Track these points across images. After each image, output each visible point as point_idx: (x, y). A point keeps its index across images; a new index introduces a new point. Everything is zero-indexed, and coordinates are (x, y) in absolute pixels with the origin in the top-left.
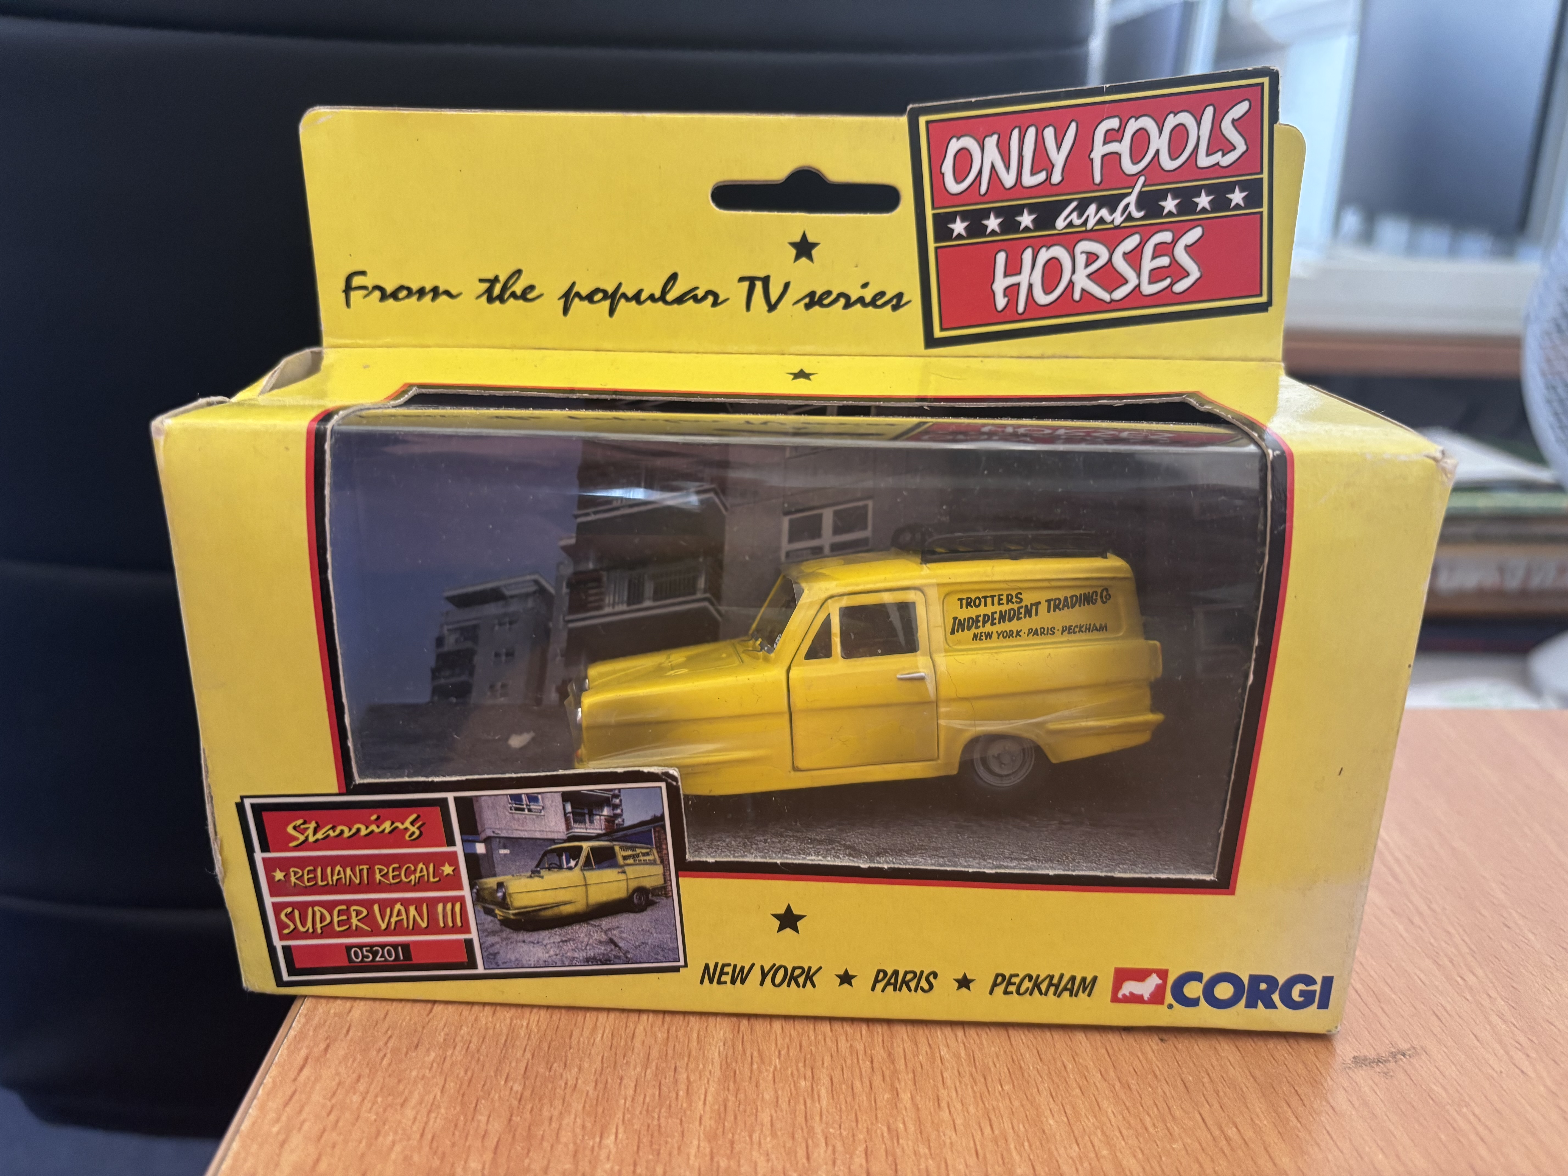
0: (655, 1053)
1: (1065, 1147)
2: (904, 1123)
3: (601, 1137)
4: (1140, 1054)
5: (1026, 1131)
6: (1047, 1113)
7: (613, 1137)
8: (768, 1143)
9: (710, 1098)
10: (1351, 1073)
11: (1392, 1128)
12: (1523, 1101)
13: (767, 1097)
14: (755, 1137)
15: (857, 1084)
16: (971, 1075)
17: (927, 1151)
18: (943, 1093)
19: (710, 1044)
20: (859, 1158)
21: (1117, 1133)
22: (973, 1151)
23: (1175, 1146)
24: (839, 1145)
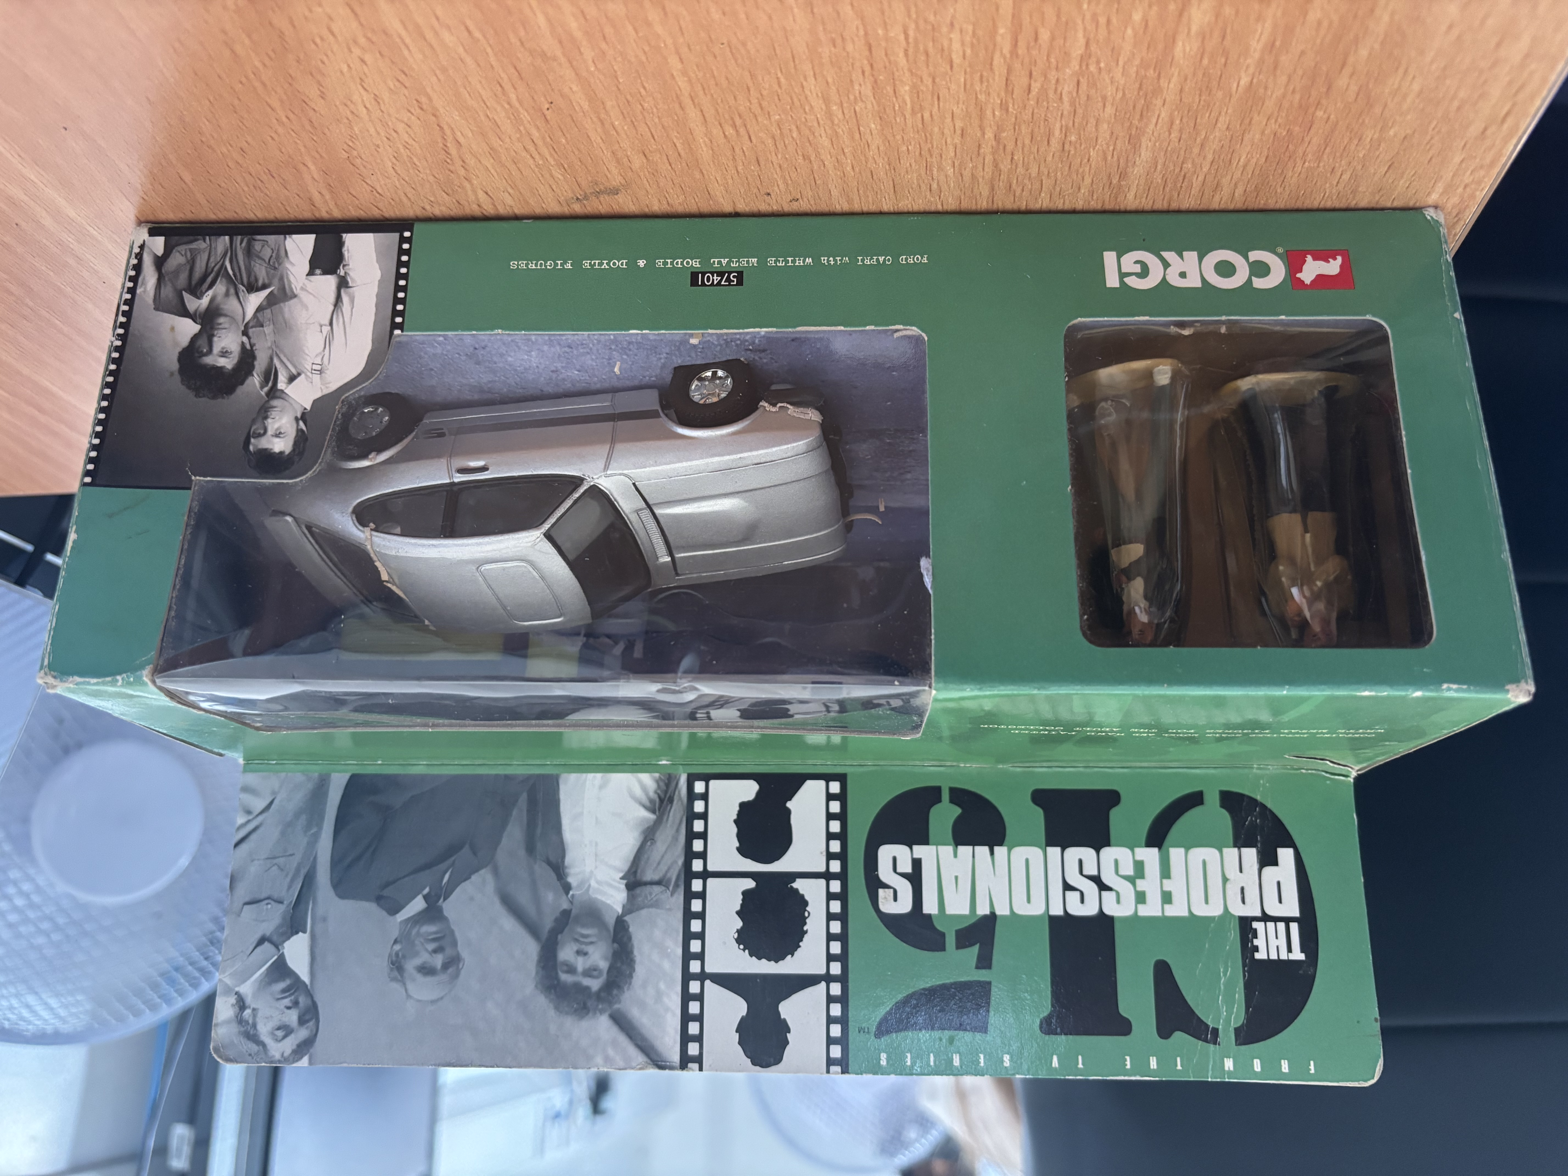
9: (1154, 121)
20: (1036, 87)
21: (821, 122)
22: (941, 99)
23: (777, 117)
24: (1051, 94)
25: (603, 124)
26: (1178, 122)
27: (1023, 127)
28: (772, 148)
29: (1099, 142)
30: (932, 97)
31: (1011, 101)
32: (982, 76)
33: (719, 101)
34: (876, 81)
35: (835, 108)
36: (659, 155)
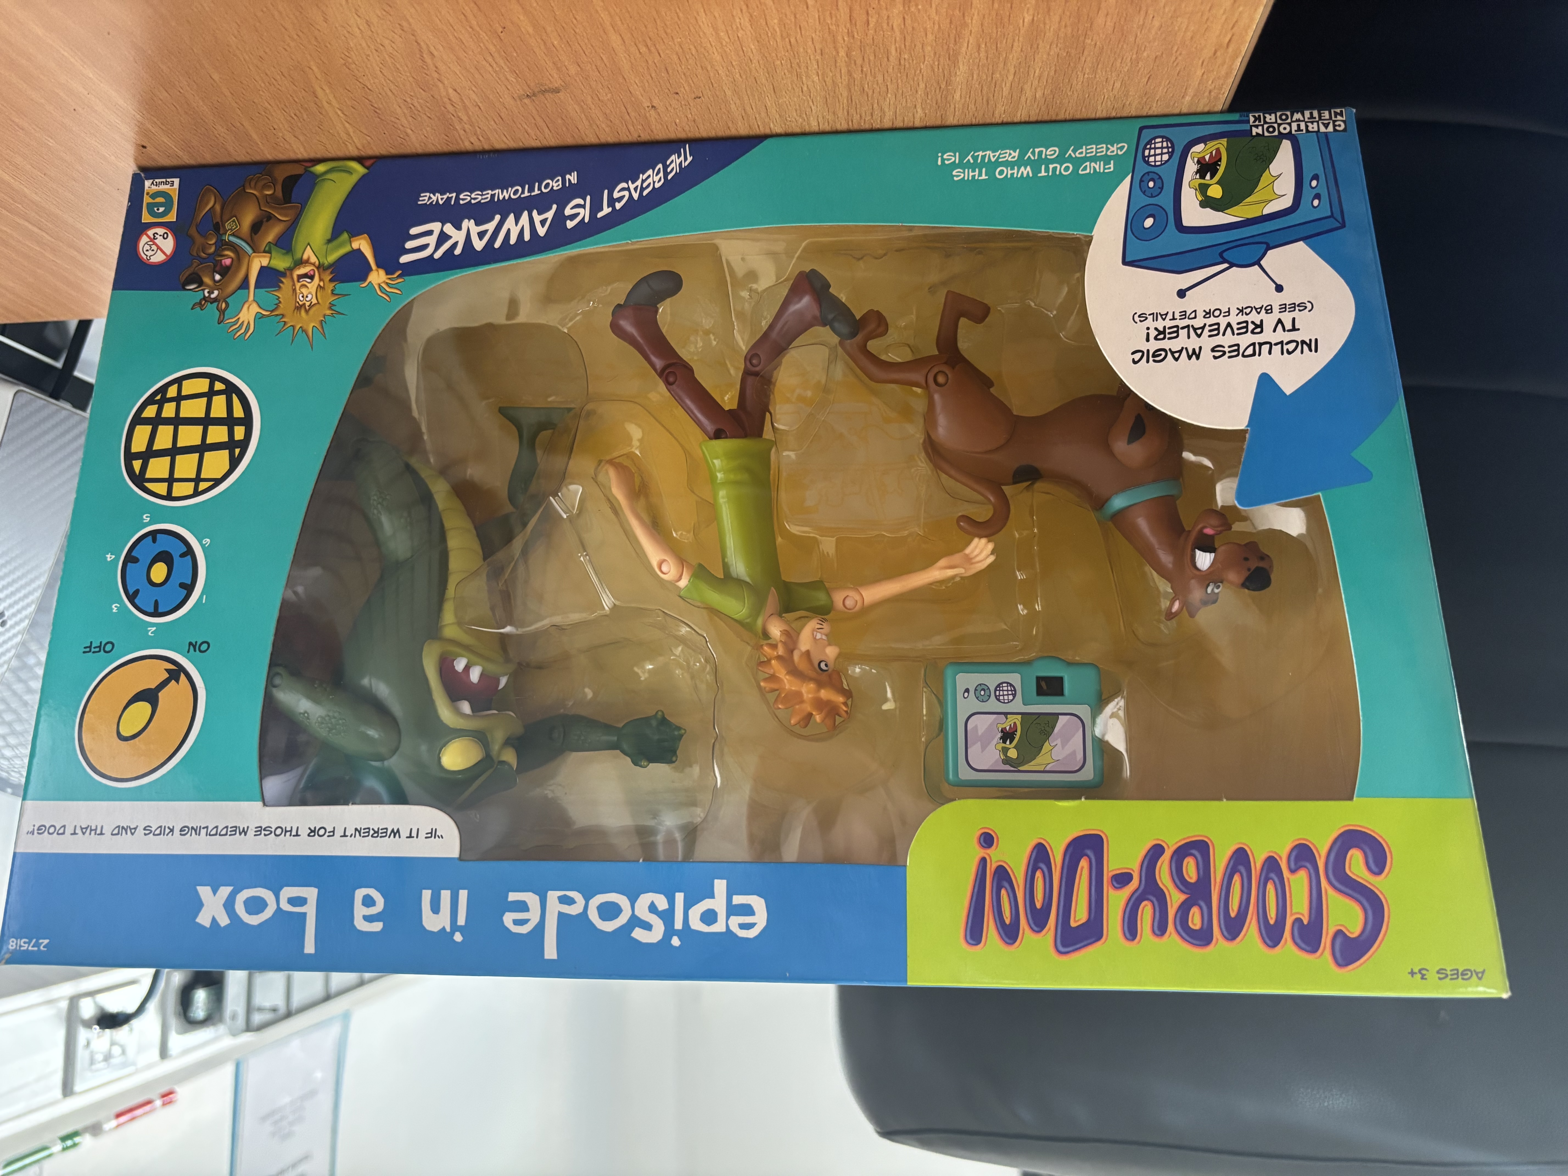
1: (746, 34)
2: (844, 39)
3: (1033, 19)
7: (1026, 20)
8: (929, 24)
9: (966, 45)
10: (563, 84)
11: (545, 57)
20: (873, 21)
21: (713, 44)
22: (802, 29)
23: (679, 40)
24: (885, 26)
25: (545, 43)
26: (983, 46)
27: (867, 48)
28: (677, 61)
29: (927, 59)
30: (796, 28)
31: (855, 30)
32: (831, 13)
33: (634, 28)
34: (751, 16)
35: (722, 34)
36: (589, 65)
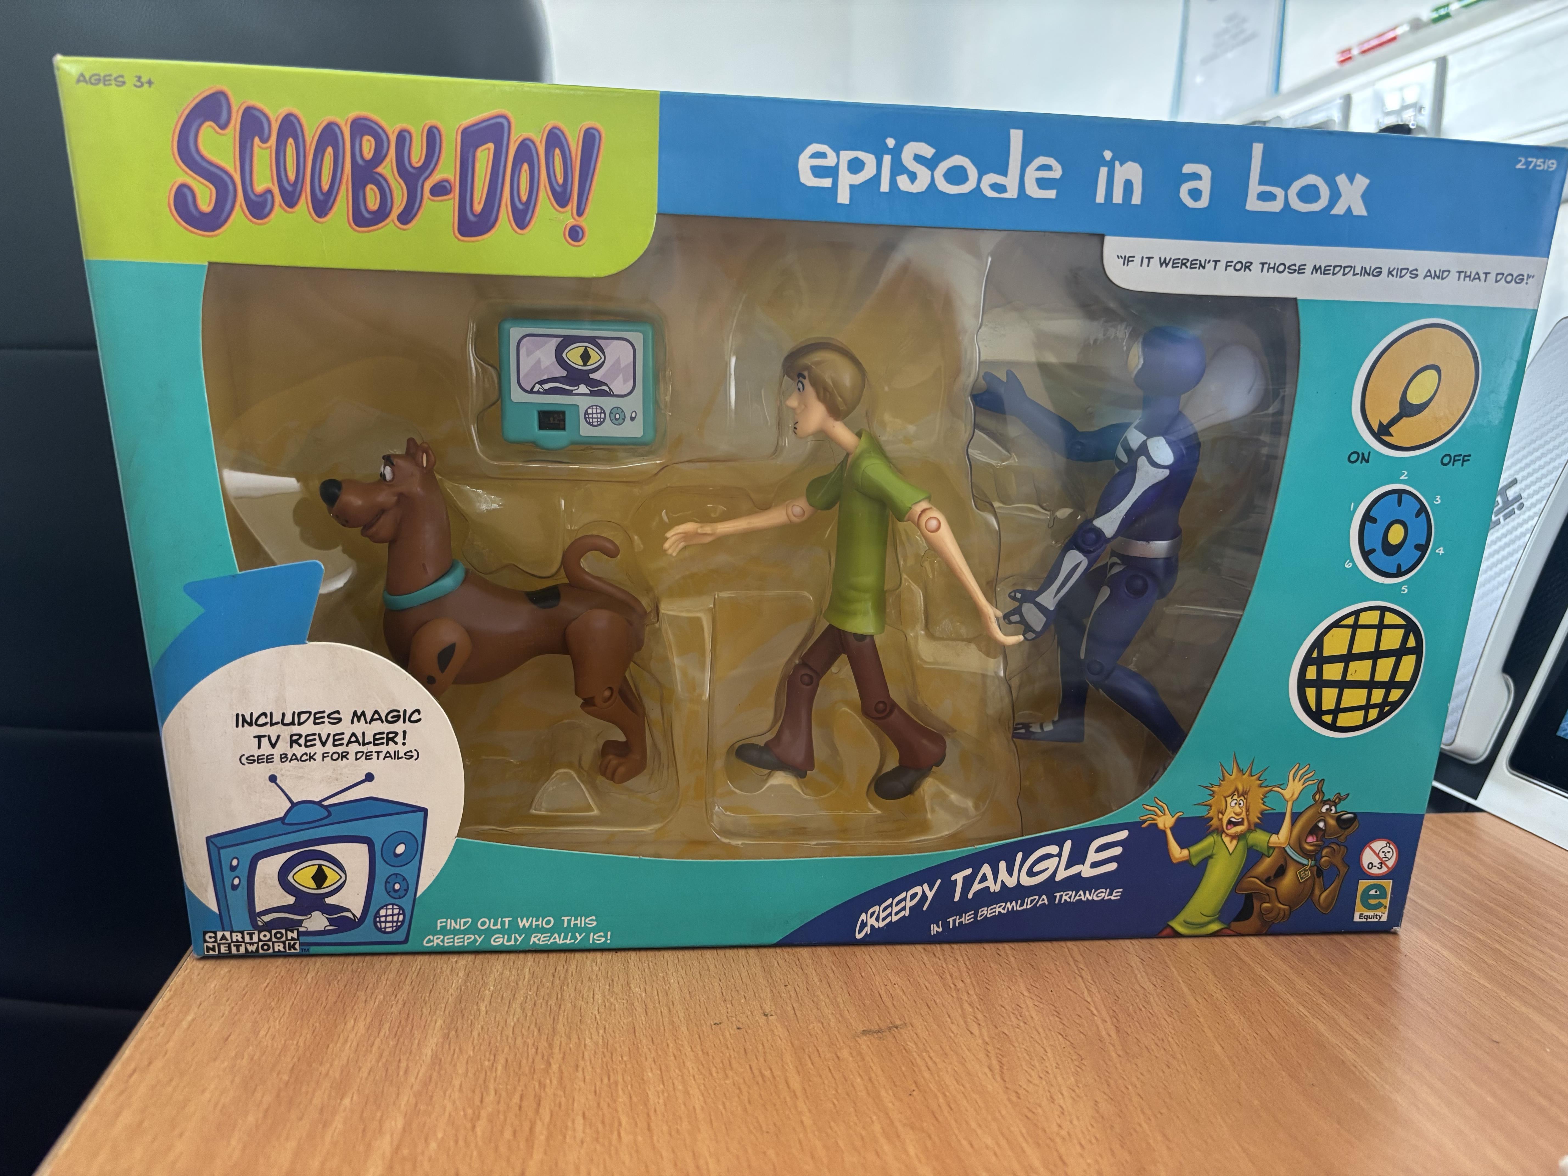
0: (386, 1053)
1: (655, 1087)
2: (551, 1081)
3: (341, 1100)
4: (721, 1037)
5: (632, 1079)
6: (649, 1070)
7: (349, 1099)
8: (456, 1095)
10: (857, 1039)
11: (872, 1065)
12: (965, 1048)
13: (460, 1071)
14: (448, 1093)
15: (524, 1061)
16: (603, 1053)
17: (562, 1094)
18: (581, 1063)
19: (426, 1046)
